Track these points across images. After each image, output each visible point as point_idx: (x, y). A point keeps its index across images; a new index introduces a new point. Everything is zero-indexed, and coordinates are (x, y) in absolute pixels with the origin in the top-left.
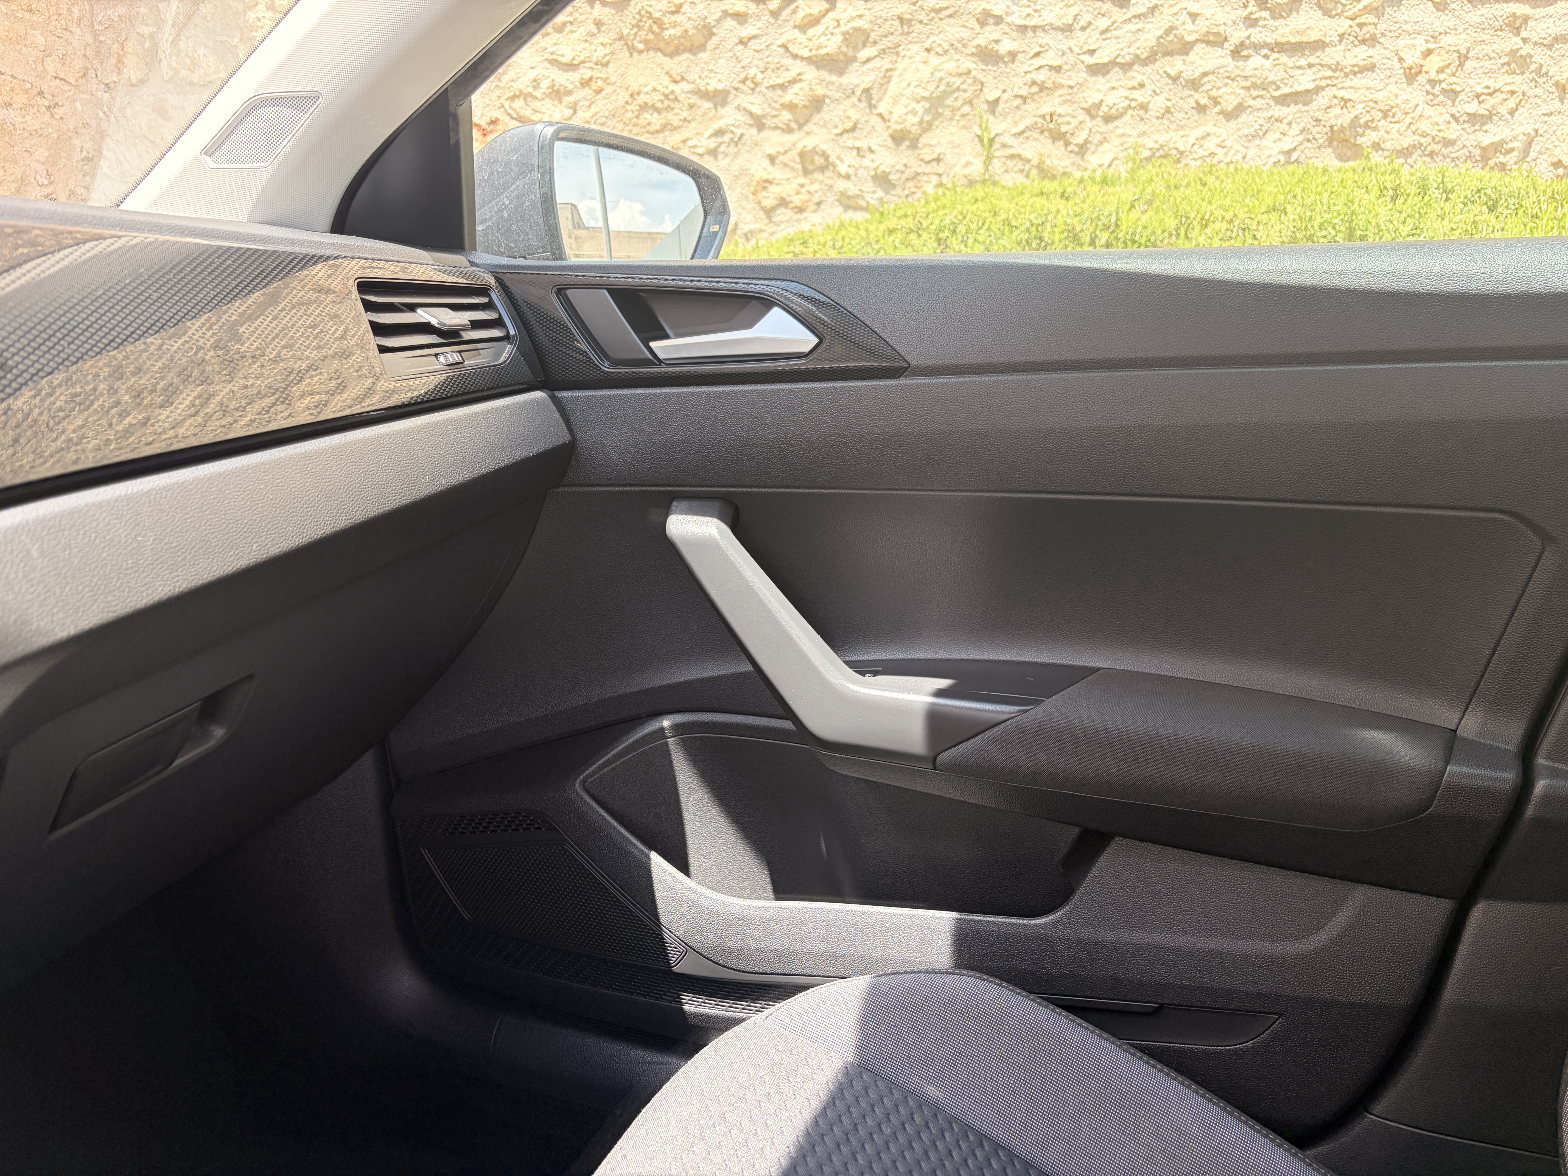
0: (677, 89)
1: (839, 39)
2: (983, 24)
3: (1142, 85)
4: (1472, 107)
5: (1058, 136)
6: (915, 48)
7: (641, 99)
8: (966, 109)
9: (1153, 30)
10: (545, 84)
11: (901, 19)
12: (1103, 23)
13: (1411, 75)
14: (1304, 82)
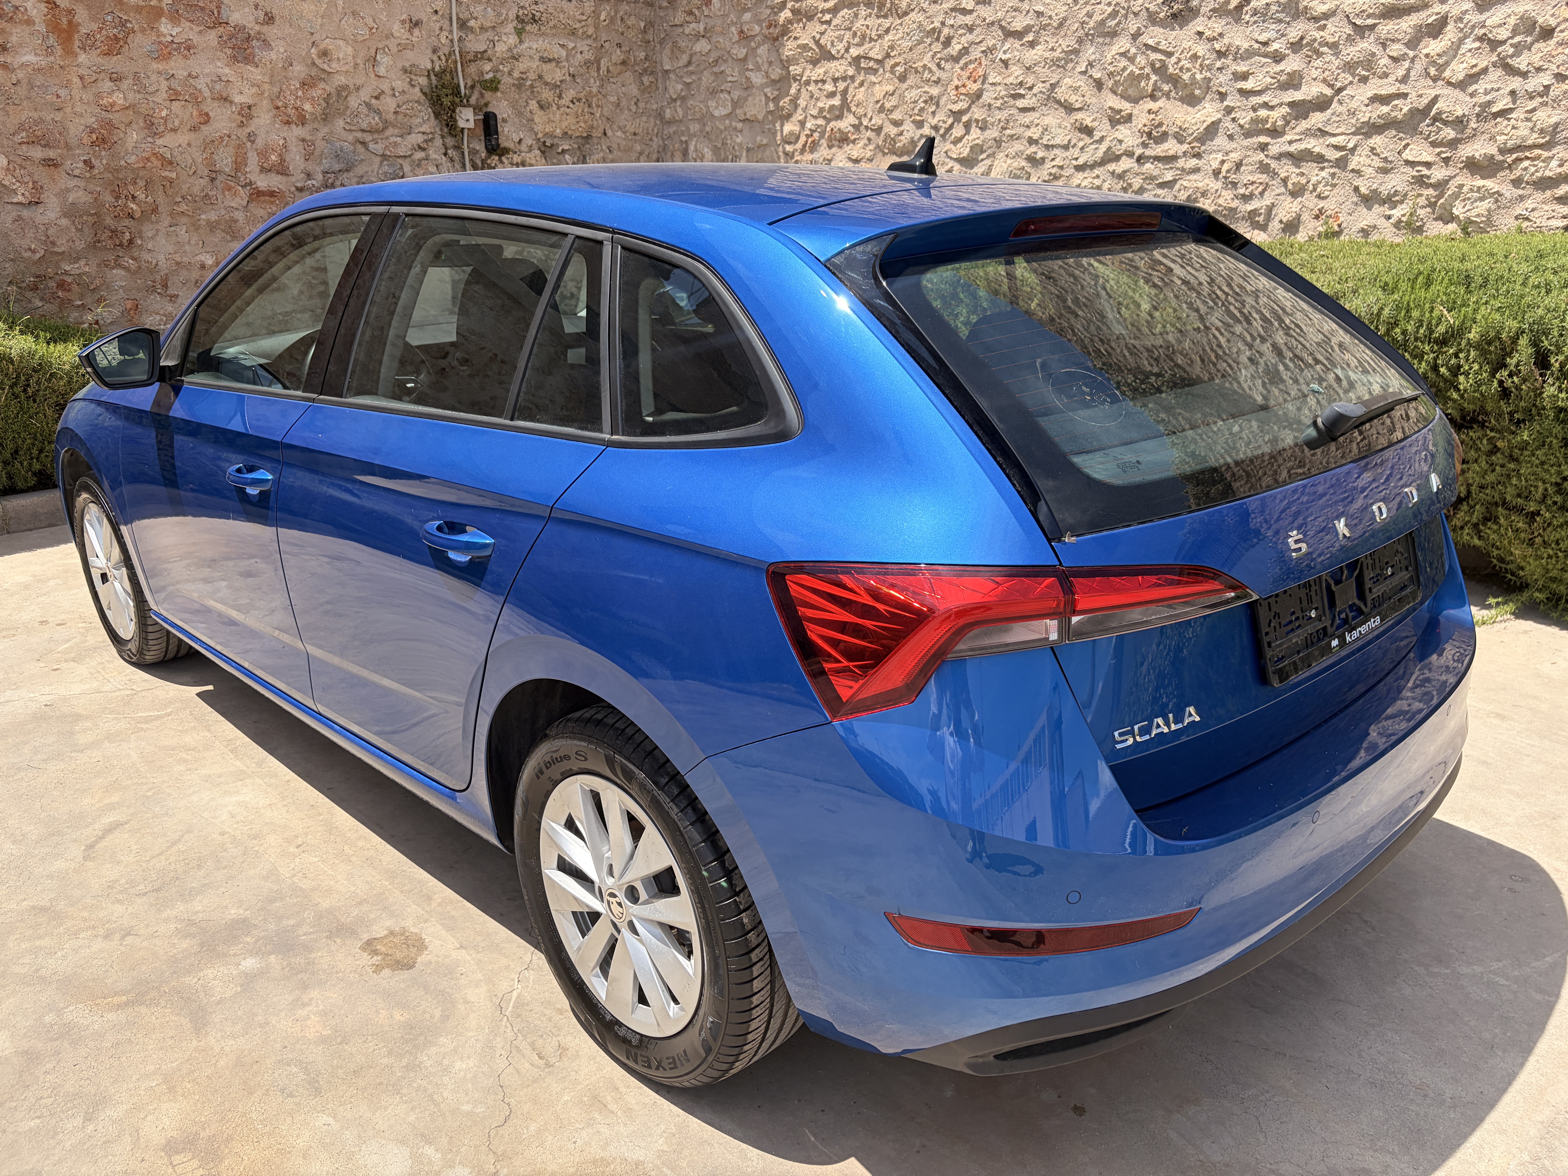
1: (968, 149)
2: (1029, 143)
3: (1098, 177)
4: (1243, 191)
6: (1002, 154)
9: (1103, 147)
11: (995, 140)
12: (1081, 144)
13: (1216, 173)
14: (1169, 176)
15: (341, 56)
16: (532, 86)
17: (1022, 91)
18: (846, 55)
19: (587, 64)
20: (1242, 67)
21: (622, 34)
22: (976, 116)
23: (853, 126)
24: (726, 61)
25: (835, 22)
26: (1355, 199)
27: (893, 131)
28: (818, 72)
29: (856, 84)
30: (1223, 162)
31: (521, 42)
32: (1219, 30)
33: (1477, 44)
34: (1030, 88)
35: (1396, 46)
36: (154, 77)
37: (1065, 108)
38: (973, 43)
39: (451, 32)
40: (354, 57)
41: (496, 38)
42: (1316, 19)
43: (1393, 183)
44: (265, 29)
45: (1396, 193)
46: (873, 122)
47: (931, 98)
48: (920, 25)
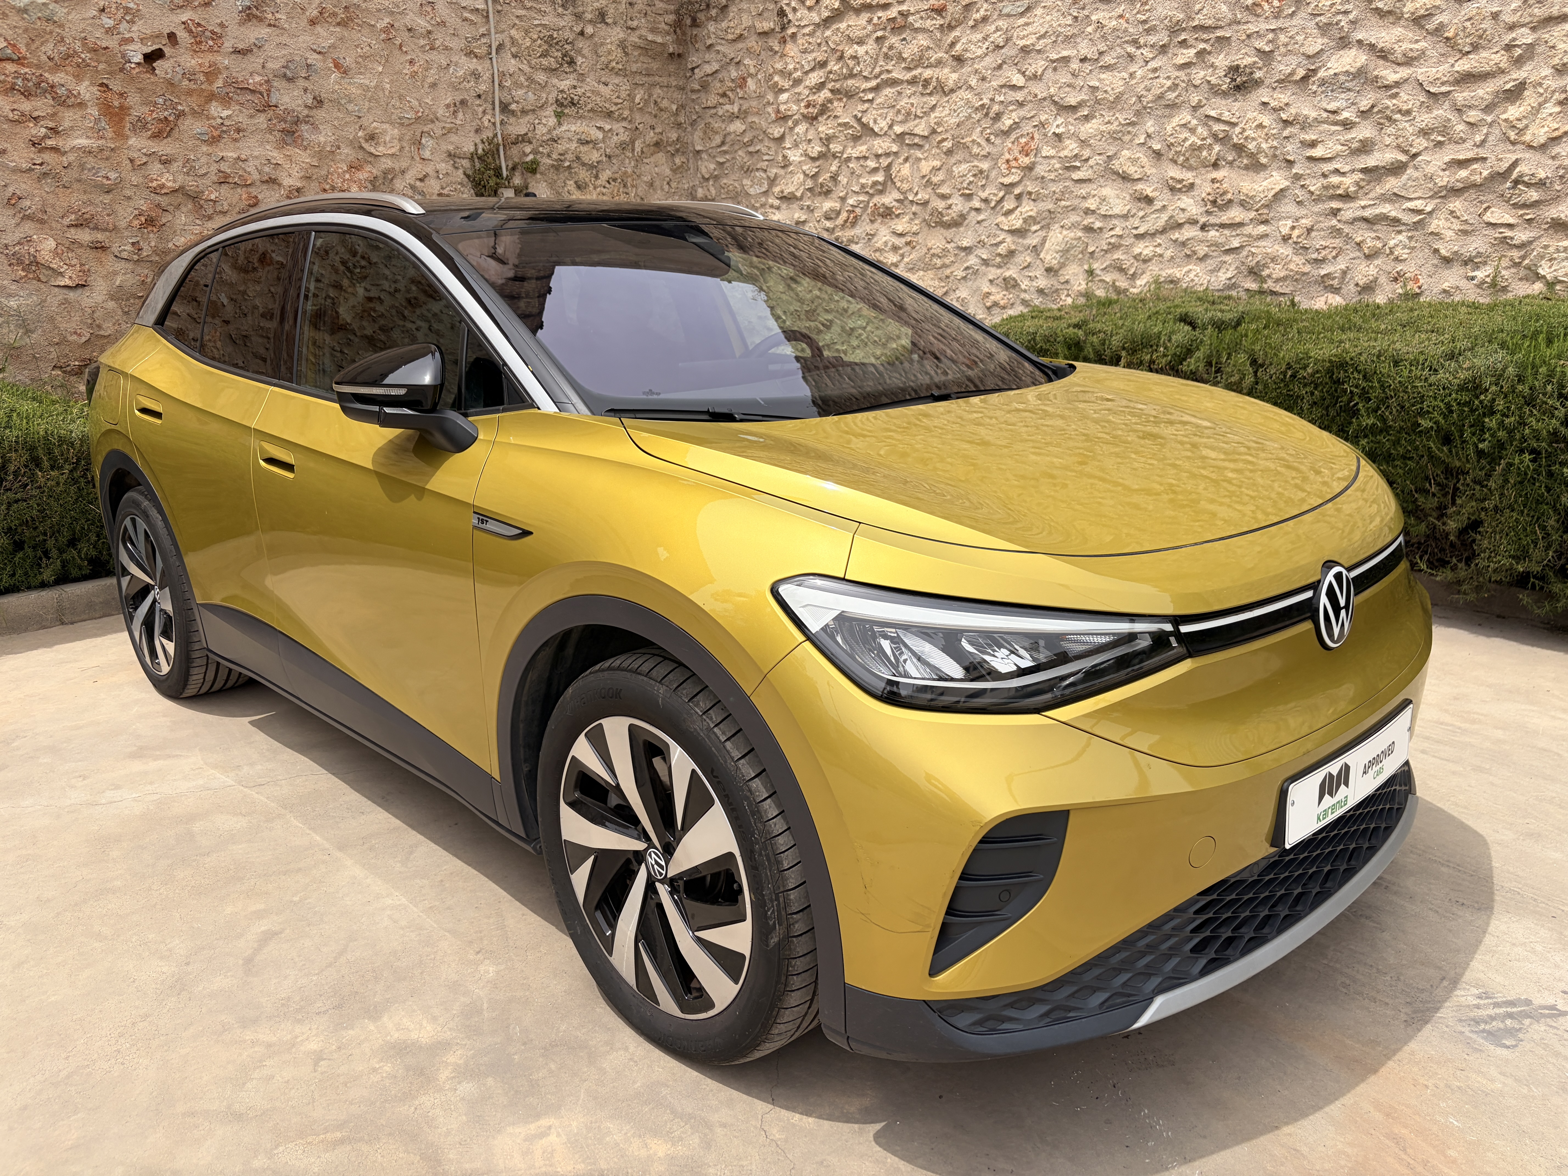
0: (949, 246)
1: (1021, 221)
2: (1086, 213)
3: (1160, 245)
4: (1315, 256)
5: (1121, 270)
6: (1057, 225)
7: (932, 251)
8: (1080, 256)
9: (1164, 217)
10: (890, 244)
11: (1050, 211)
12: (1141, 214)
13: (1286, 239)
14: (1236, 243)
15: (388, 139)
16: (569, 167)
17: (1078, 164)
18: (891, 133)
19: (623, 146)
20: (1310, 136)
21: (655, 116)
22: (1029, 189)
23: (897, 201)
24: (761, 141)
25: (879, 101)
26: (1435, 262)
27: (941, 205)
28: (861, 149)
29: (901, 160)
30: (1293, 228)
31: (560, 124)
32: (1286, 100)
33: (1558, 109)
34: (1087, 160)
35: (1472, 113)
36: (204, 160)
37: (1124, 178)
38: (1025, 118)
39: (494, 115)
40: (400, 140)
41: (537, 121)
42: (1387, 87)
43: (1474, 245)
44: (314, 112)
45: (1479, 255)
46: (919, 196)
47: (981, 172)
48: (968, 101)
